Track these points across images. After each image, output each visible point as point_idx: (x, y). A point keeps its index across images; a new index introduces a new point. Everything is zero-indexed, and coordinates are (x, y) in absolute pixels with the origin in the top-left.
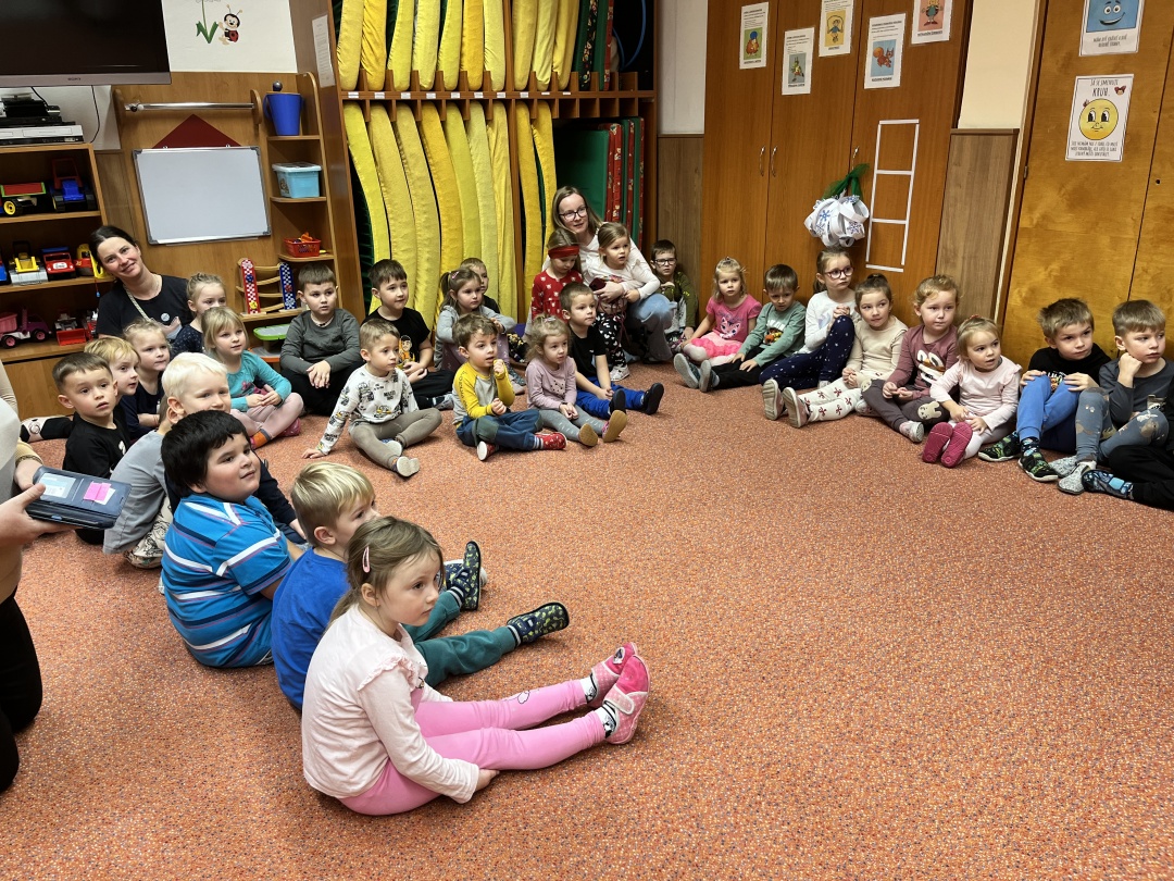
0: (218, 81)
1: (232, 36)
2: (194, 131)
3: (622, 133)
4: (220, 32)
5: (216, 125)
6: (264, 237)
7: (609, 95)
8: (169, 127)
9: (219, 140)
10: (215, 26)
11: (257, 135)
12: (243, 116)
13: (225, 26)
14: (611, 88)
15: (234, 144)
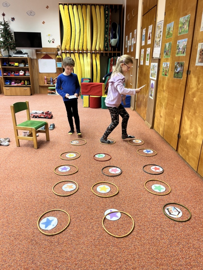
0: (51, 49)
1: (53, 42)
2: (47, 57)
3: (113, 59)
4: (51, 42)
5: (50, 56)
6: (56, 73)
7: (111, 52)
8: (43, 56)
9: (50, 58)
10: (51, 41)
11: (55, 57)
13: (52, 41)
14: (112, 51)
15: (52, 59)
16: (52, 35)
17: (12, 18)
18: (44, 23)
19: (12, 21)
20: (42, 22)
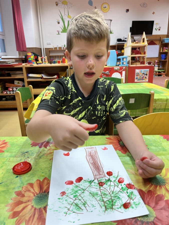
0: (156, 36)
1: (159, 30)
5: (155, 42)
6: (157, 58)
8: (149, 42)
9: (155, 44)
10: (157, 29)
11: (160, 43)
12: (158, 41)
13: (159, 28)
15: (156, 44)
16: (159, 24)
17: (127, 10)
18: (154, 13)
19: (127, 12)
20: (153, 12)
